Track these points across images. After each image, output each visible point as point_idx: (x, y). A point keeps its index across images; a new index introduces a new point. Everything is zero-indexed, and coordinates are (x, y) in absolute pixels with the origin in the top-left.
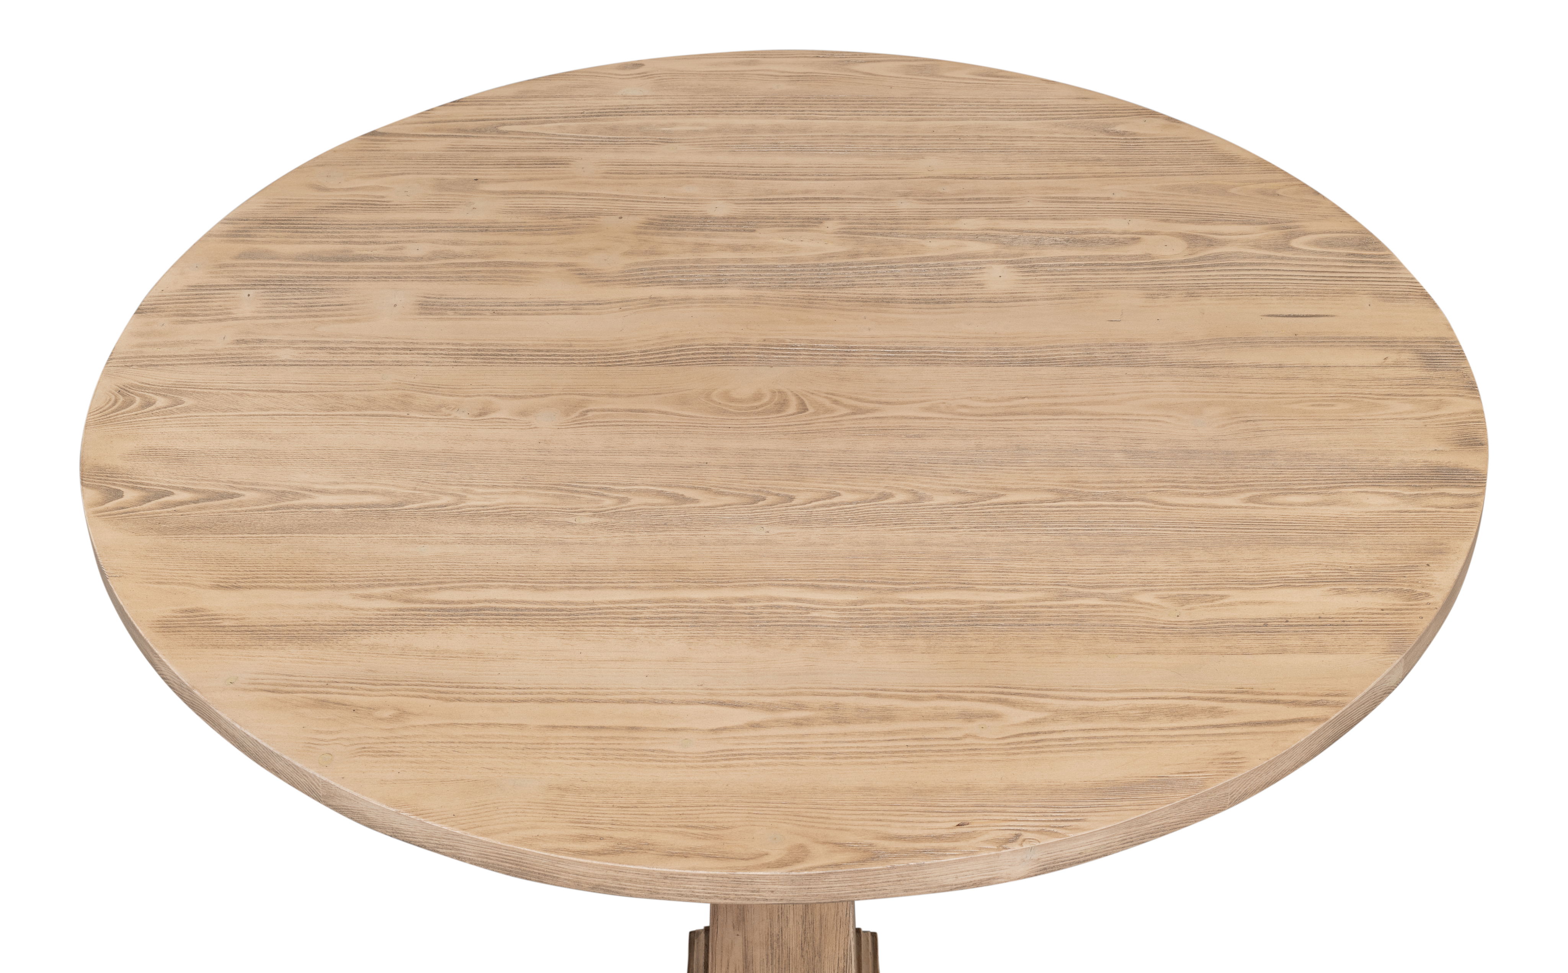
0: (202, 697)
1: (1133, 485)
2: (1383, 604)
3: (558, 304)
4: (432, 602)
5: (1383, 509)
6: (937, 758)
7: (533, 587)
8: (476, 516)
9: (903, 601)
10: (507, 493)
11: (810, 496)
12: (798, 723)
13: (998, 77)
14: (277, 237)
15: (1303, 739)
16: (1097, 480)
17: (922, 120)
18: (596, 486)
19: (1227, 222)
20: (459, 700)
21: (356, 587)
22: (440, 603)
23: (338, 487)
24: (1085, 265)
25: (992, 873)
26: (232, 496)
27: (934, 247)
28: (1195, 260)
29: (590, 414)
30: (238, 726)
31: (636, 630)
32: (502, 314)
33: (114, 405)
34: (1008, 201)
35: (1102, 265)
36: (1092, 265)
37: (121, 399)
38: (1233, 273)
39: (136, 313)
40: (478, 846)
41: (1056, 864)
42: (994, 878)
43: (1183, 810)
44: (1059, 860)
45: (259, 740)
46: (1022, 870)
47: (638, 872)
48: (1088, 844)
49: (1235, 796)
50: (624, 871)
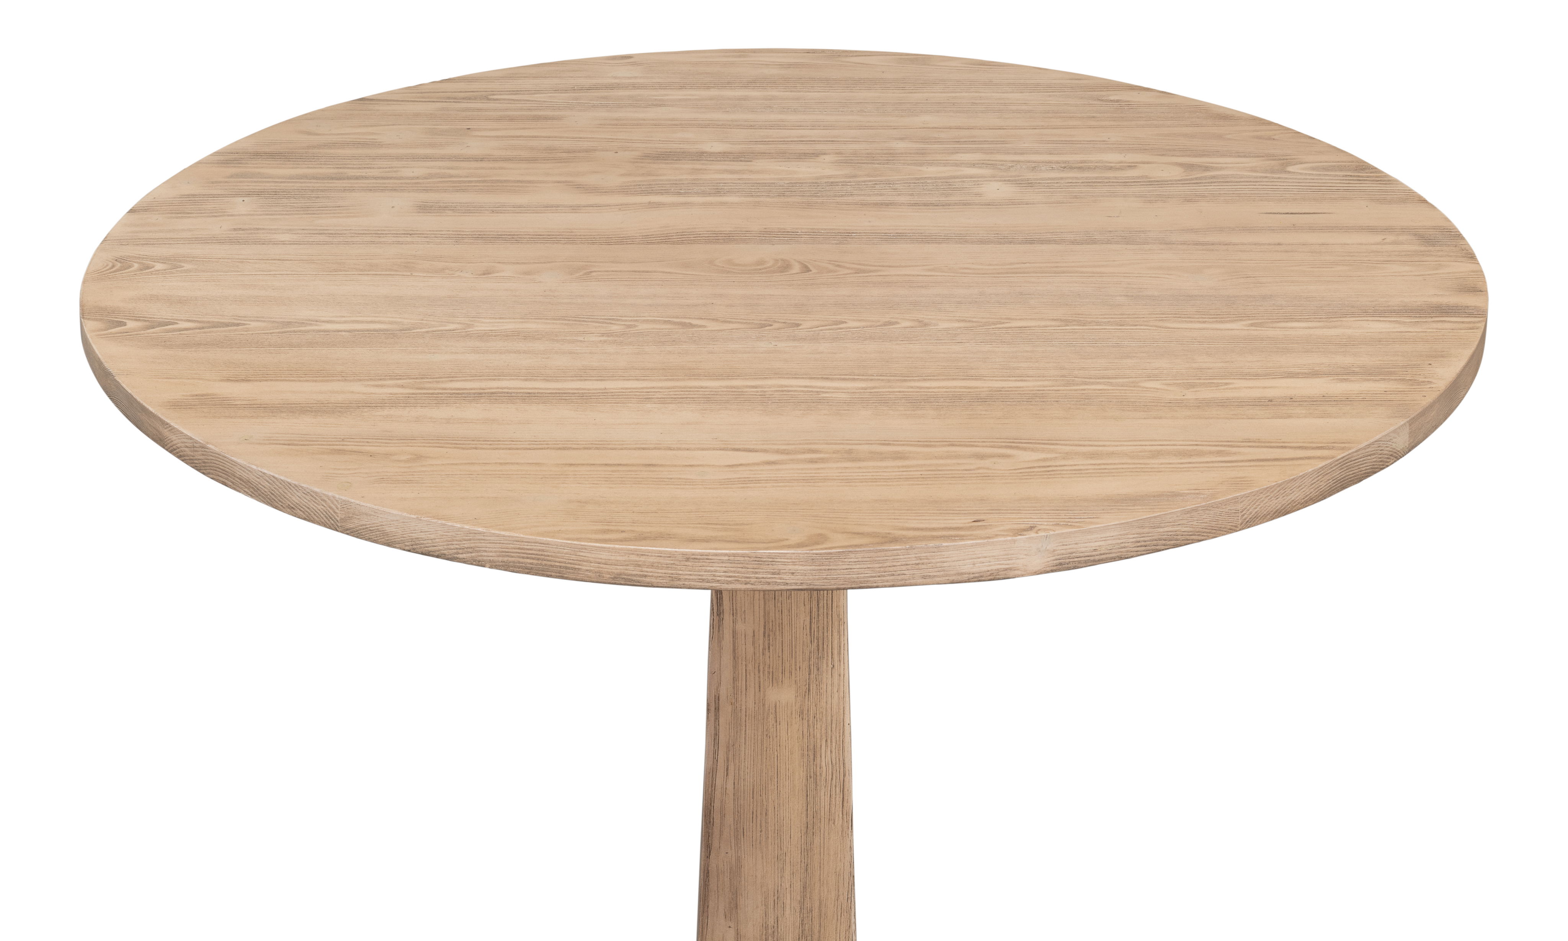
0: (217, 450)
1: (1136, 316)
2: (1385, 388)
3: (558, 206)
4: (445, 389)
5: (1384, 330)
6: (951, 482)
7: (544, 379)
8: (484, 336)
9: (912, 387)
10: (515, 322)
11: (816, 323)
12: (812, 461)
13: (990, 65)
14: (269, 164)
15: (1310, 470)
16: (1100, 313)
17: (915, 93)
18: (603, 317)
19: (1223, 155)
20: (476, 448)
21: (368, 380)
22: (451, 389)
23: (344, 319)
24: (1082, 183)
25: (1008, 562)
26: (238, 325)
27: (931, 171)
28: (1192, 179)
29: (594, 274)
30: (254, 467)
31: (649, 406)
32: (501, 213)
33: (111, 269)
34: (1003, 142)
35: (1099, 182)
36: (1089, 182)
37: (119, 265)
38: (1230, 187)
39: (128, 212)
40: (500, 543)
41: (1071, 560)
42: (1010, 569)
43: (1195, 519)
44: (1074, 554)
45: (276, 476)
46: (1038, 562)
47: (660, 555)
48: (1102, 539)
49: (1246, 516)
50: (647, 554)
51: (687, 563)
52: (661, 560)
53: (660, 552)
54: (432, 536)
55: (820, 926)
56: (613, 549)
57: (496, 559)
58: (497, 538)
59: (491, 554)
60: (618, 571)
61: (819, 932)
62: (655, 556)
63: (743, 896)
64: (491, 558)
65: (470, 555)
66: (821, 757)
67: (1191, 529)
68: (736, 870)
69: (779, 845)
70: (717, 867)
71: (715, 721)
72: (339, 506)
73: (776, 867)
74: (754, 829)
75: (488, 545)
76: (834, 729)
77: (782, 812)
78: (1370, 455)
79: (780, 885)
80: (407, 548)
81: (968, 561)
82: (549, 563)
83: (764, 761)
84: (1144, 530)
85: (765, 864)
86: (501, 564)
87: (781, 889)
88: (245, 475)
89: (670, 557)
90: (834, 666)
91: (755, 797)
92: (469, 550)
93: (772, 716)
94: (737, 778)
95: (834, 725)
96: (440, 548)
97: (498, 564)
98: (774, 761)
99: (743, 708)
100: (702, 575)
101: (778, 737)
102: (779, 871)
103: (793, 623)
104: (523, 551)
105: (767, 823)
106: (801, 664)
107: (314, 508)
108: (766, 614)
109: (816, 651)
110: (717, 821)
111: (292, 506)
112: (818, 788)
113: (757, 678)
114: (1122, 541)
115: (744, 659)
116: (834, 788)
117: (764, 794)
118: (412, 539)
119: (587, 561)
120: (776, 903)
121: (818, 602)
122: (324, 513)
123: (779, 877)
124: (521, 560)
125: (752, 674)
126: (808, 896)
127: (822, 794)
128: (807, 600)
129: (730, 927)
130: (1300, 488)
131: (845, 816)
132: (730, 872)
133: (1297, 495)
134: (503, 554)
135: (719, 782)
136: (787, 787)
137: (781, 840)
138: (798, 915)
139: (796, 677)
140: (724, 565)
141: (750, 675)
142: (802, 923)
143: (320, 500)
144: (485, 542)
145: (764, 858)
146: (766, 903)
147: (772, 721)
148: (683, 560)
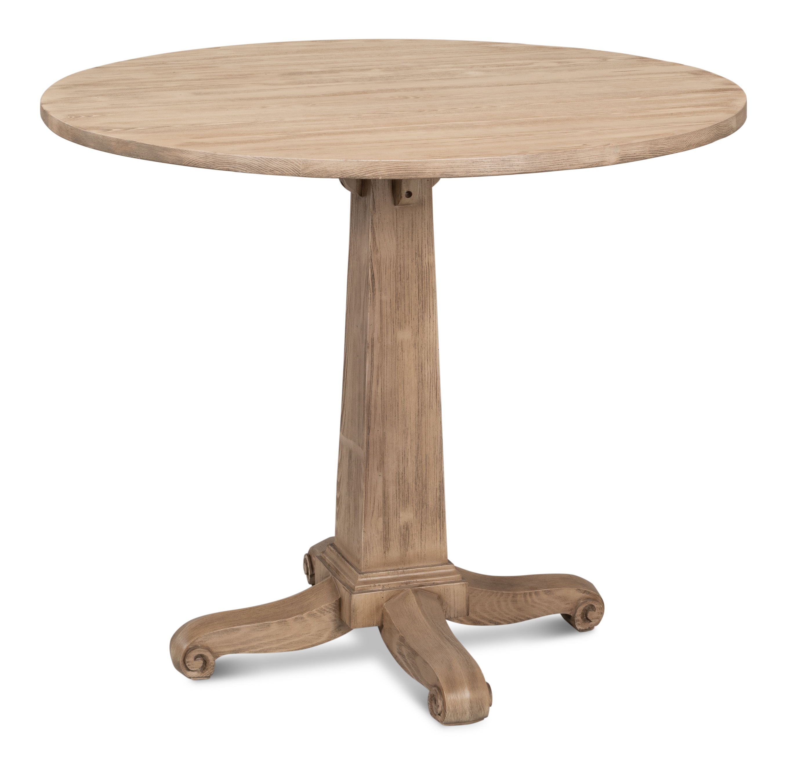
1: (587, 99)
2: (718, 108)
5: (702, 96)
11: (444, 109)
12: (495, 138)
16: (570, 99)
24: (513, 69)
27: (434, 70)
28: (565, 65)
34: (458, 61)
35: (521, 69)
36: (516, 69)
40: (387, 166)
42: (604, 161)
43: (670, 142)
44: (627, 155)
45: (263, 157)
46: (614, 158)
48: (638, 149)
49: (686, 144)
50: (456, 161)
52: (462, 164)
53: (462, 160)
55: (426, 471)
57: (385, 173)
58: (385, 164)
59: (382, 172)
60: (443, 171)
61: (426, 474)
63: (387, 455)
64: (383, 174)
65: (371, 174)
66: (425, 369)
68: (383, 441)
70: (373, 439)
72: (301, 163)
73: (403, 437)
74: (392, 415)
75: (381, 167)
76: (431, 353)
77: (405, 404)
78: (725, 126)
79: (405, 448)
82: (411, 171)
83: (397, 374)
84: (653, 146)
85: (397, 436)
86: (387, 176)
87: (406, 450)
89: (466, 162)
90: (430, 316)
91: (392, 396)
92: (371, 172)
93: (400, 348)
94: (383, 385)
95: (431, 351)
96: (356, 173)
97: (385, 176)
98: (401, 374)
99: (386, 344)
100: (480, 169)
101: (403, 360)
102: (405, 439)
103: (410, 293)
104: (398, 168)
105: (398, 411)
106: (414, 316)
107: (286, 167)
108: (397, 289)
109: (421, 308)
110: (373, 412)
111: (273, 170)
112: (424, 388)
113: (392, 327)
114: (644, 150)
115: (385, 316)
116: (432, 387)
117: (397, 393)
118: (341, 171)
119: (429, 168)
120: (403, 459)
122: (292, 169)
123: (405, 442)
124: (397, 172)
125: (390, 325)
126: (420, 453)
127: (426, 391)
128: (416, 280)
129: (380, 476)
130: (704, 135)
131: (437, 404)
132: (380, 442)
133: (703, 138)
134: (389, 170)
135: (373, 389)
136: (408, 389)
137: (405, 421)
138: (415, 465)
139: (412, 324)
140: (489, 163)
141: (389, 325)
142: (417, 470)
143: (290, 163)
144: (379, 167)
145: (397, 432)
146: (399, 460)
147: (400, 351)
148: (471, 163)
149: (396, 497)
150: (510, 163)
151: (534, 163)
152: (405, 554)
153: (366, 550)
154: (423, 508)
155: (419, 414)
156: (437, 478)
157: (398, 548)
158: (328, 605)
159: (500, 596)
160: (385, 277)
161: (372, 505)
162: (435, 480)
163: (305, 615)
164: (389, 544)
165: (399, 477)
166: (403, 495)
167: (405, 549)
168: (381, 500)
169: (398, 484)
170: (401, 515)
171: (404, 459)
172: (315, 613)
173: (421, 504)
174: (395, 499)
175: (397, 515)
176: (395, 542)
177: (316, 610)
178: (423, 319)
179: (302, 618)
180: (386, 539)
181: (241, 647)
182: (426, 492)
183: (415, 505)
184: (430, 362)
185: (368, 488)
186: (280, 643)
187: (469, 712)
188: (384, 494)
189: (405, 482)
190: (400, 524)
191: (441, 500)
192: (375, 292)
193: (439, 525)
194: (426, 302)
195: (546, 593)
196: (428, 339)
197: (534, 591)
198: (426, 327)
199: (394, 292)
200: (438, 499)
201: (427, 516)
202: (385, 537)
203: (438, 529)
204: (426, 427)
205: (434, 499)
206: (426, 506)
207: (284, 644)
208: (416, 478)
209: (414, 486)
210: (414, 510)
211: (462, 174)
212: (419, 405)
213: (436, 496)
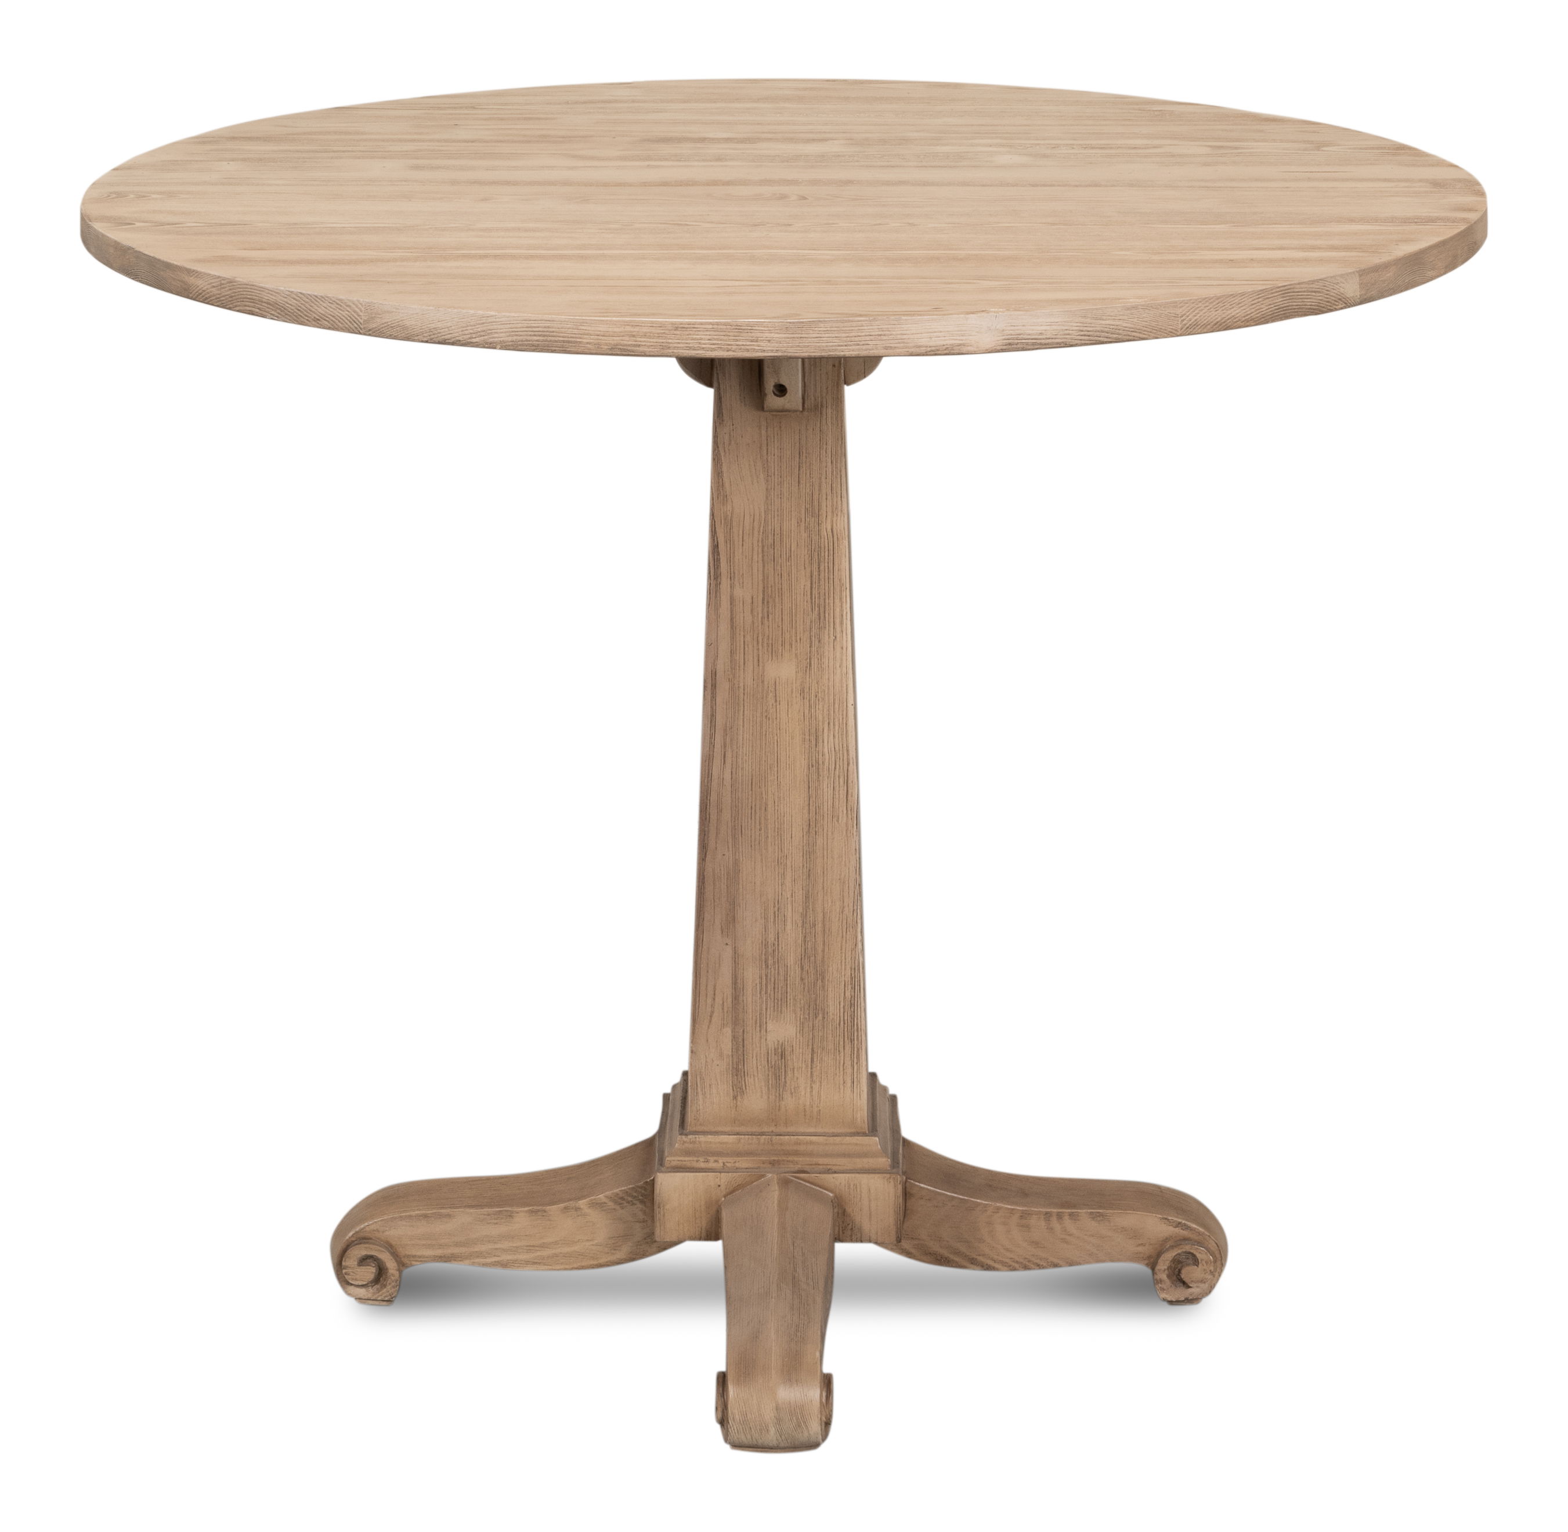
0: (245, 281)
16: (1088, 220)
17: (941, 105)
18: (601, 221)
19: (1258, 141)
20: (483, 279)
21: (377, 250)
22: (459, 254)
23: (348, 222)
24: (1101, 156)
25: (962, 338)
26: (245, 225)
27: (944, 149)
28: (1217, 154)
29: (592, 201)
30: (282, 288)
31: (644, 261)
32: (497, 170)
34: (1026, 134)
35: (1119, 156)
36: (1108, 156)
37: (112, 196)
38: (1255, 158)
40: (510, 324)
41: (1019, 341)
42: (964, 345)
43: (1136, 316)
44: (1022, 336)
45: (304, 292)
46: (989, 340)
47: (652, 325)
48: (1047, 324)
49: (1185, 322)
50: (641, 324)
51: (675, 332)
52: (653, 330)
53: (652, 322)
54: (449, 324)
55: (824, 944)
56: (611, 321)
57: (506, 339)
58: (507, 319)
59: (501, 335)
60: (615, 342)
61: (823, 951)
62: (647, 326)
63: (741, 906)
64: (502, 339)
65: (482, 338)
66: (823, 742)
67: (1132, 326)
68: (734, 875)
69: (780, 847)
70: (713, 870)
71: (711, 700)
72: (363, 309)
73: (777, 873)
74: (753, 826)
75: (499, 327)
76: (837, 710)
77: (782, 807)
78: (1315, 292)
79: (780, 895)
80: (425, 339)
81: (925, 335)
82: (553, 338)
83: (764, 747)
84: (1087, 320)
85: (764, 869)
86: (510, 343)
87: (781, 898)
88: (272, 298)
89: (661, 327)
90: (836, 637)
91: (754, 789)
92: (481, 333)
93: (771, 695)
94: (734, 766)
95: (837, 706)
96: (456, 334)
97: (507, 344)
98: (774, 747)
99: (741, 685)
100: (689, 344)
101: (778, 718)
102: (780, 878)
103: (793, 588)
104: (530, 329)
105: (766, 819)
106: (802, 634)
107: (339, 315)
108: (765, 578)
109: (817, 620)
110: (713, 817)
111: (318, 318)
112: (821, 778)
113: (755, 651)
114: (1066, 328)
115: (742, 629)
116: (837, 779)
117: (763, 785)
119: (587, 335)
120: (776, 915)
121: (819, 565)
122: (349, 318)
123: (780, 884)
124: (529, 338)
125: (750, 646)
126: (811, 907)
127: (825, 786)
128: (807, 562)
129: (727, 944)
130: (1240, 305)
131: (849, 812)
132: (727, 878)
133: (1237, 311)
134: (513, 333)
135: (715, 772)
136: (788, 778)
137: (781, 841)
138: (801, 931)
139: (796, 650)
140: (708, 333)
141: (748, 647)
142: (805, 941)
143: (345, 307)
144: (496, 325)
145: (764, 861)
146: (766, 917)
147: (771, 701)
148: (672, 330)
149: (761, 989)
150: (753, 334)
151: (803, 338)
152: (778, 1104)
153: (697, 1089)
154: (816, 1017)
155: (811, 829)
156: (847, 960)
157: (764, 1092)
158: (629, 1189)
159: (994, 1212)
160: (741, 550)
161: (709, 1001)
162: (841, 965)
163: (582, 1203)
164: (745, 1083)
165: (766, 951)
166: (774, 988)
167: (778, 1095)
168: (729, 992)
169: (764, 964)
170: (770, 1026)
171: (778, 917)
172: (603, 1201)
173: (811, 1009)
174: (759, 995)
175: (761, 1025)
176: (756, 1079)
177: (606, 1197)
178: (819, 641)
179: (578, 1208)
180: (737, 1070)
181: (456, 1250)
182: (823, 987)
183: (799, 1009)
184: (834, 728)
185: (702, 966)
186: (533, 1253)
187: (774, 1429)
188: (735, 983)
189: (778, 963)
190: (767, 1045)
191: (854, 1006)
192: (721, 579)
193: (850, 1056)
194: (827, 607)
195: (1094, 1216)
196: (831, 683)
197: (1070, 1211)
198: (827, 658)
199: (761, 583)
200: (848, 1003)
201: (825, 1035)
202: (735, 1066)
203: (848, 1063)
204: (825, 858)
205: (840, 1003)
206: (824, 1014)
207: (541, 1256)
208: (803, 957)
209: (797, 972)
210: (796, 1020)
211: (653, 350)
212: (811, 811)
213: (845, 998)
